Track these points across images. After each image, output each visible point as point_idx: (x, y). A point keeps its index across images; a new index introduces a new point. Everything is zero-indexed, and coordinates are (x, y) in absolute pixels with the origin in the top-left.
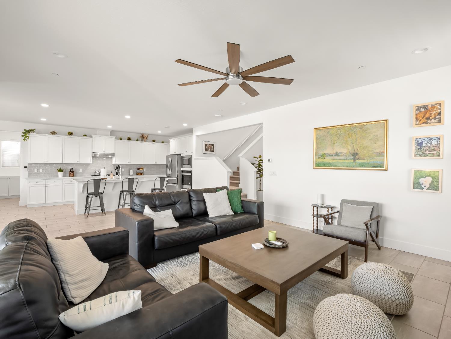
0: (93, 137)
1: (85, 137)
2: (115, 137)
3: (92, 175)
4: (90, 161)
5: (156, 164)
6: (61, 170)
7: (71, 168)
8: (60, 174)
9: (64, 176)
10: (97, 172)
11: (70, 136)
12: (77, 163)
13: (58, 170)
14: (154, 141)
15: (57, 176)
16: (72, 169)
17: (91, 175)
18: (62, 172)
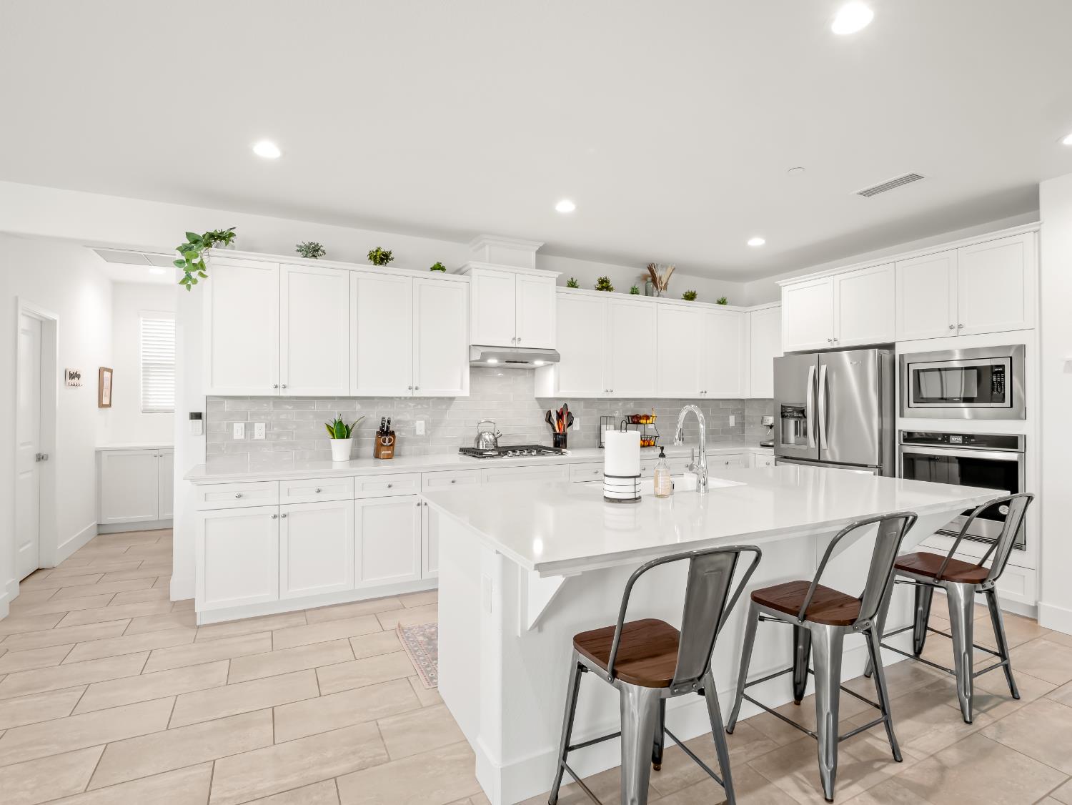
0: (474, 272)
1: (438, 274)
2: (556, 274)
3: (465, 451)
4: (462, 388)
5: (703, 397)
6: (341, 431)
7: (383, 419)
8: (340, 448)
9: (355, 456)
10: (487, 437)
11: (379, 268)
12: (409, 394)
13: (328, 426)
14: (690, 297)
15: (328, 456)
16: (389, 422)
17: (461, 450)
18: (348, 437)
